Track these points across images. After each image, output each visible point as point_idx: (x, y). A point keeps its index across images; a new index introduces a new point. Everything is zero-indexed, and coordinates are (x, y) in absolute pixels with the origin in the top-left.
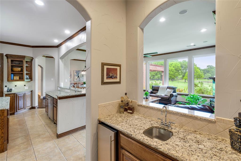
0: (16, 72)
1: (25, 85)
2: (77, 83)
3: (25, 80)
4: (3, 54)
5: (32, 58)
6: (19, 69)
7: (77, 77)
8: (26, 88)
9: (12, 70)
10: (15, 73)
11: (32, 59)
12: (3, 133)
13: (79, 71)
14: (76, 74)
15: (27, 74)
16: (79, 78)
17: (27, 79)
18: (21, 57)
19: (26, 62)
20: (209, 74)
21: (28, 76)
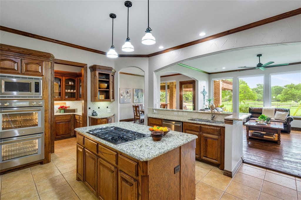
0: (103, 89)
1: (107, 107)
4: (87, 64)
6: (106, 85)
7: (136, 97)
8: (109, 110)
11: (115, 72)
14: (135, 93)
18: (109, 68)
20: (259, 94)
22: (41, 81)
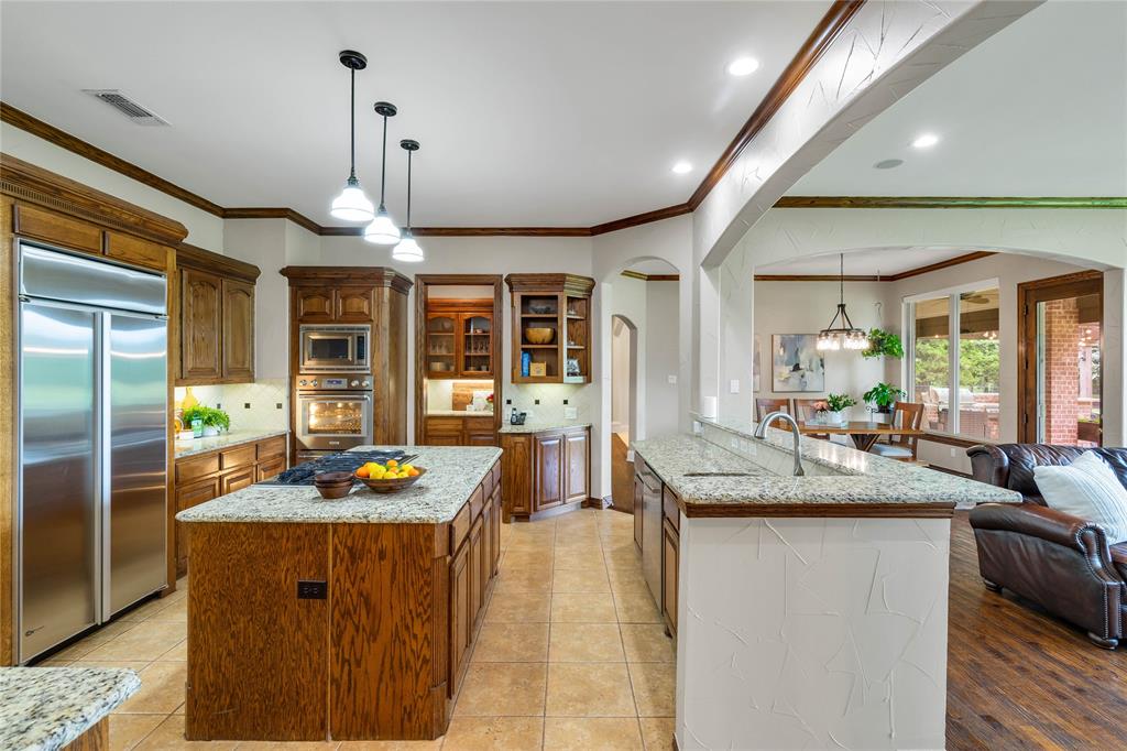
0: (537, 344)
1: (566, 402)
2: (788, 400)
3: (567, 379)
4: (500, 278)
5: (591, 283)
6: (547, 332)
7: (786, 370)
8: (569, 412)
9: (525, 340)
10: (534, 349)
11: (591, 286)
12: (429, 643)
13: (800, 337)
14: (782, 352)
15: (572, 354)
16: (796, 374)
17: (574, 374)
18: (552, 278)
19: (571, 300)
21: (575, 362)
22: (369, 333)
